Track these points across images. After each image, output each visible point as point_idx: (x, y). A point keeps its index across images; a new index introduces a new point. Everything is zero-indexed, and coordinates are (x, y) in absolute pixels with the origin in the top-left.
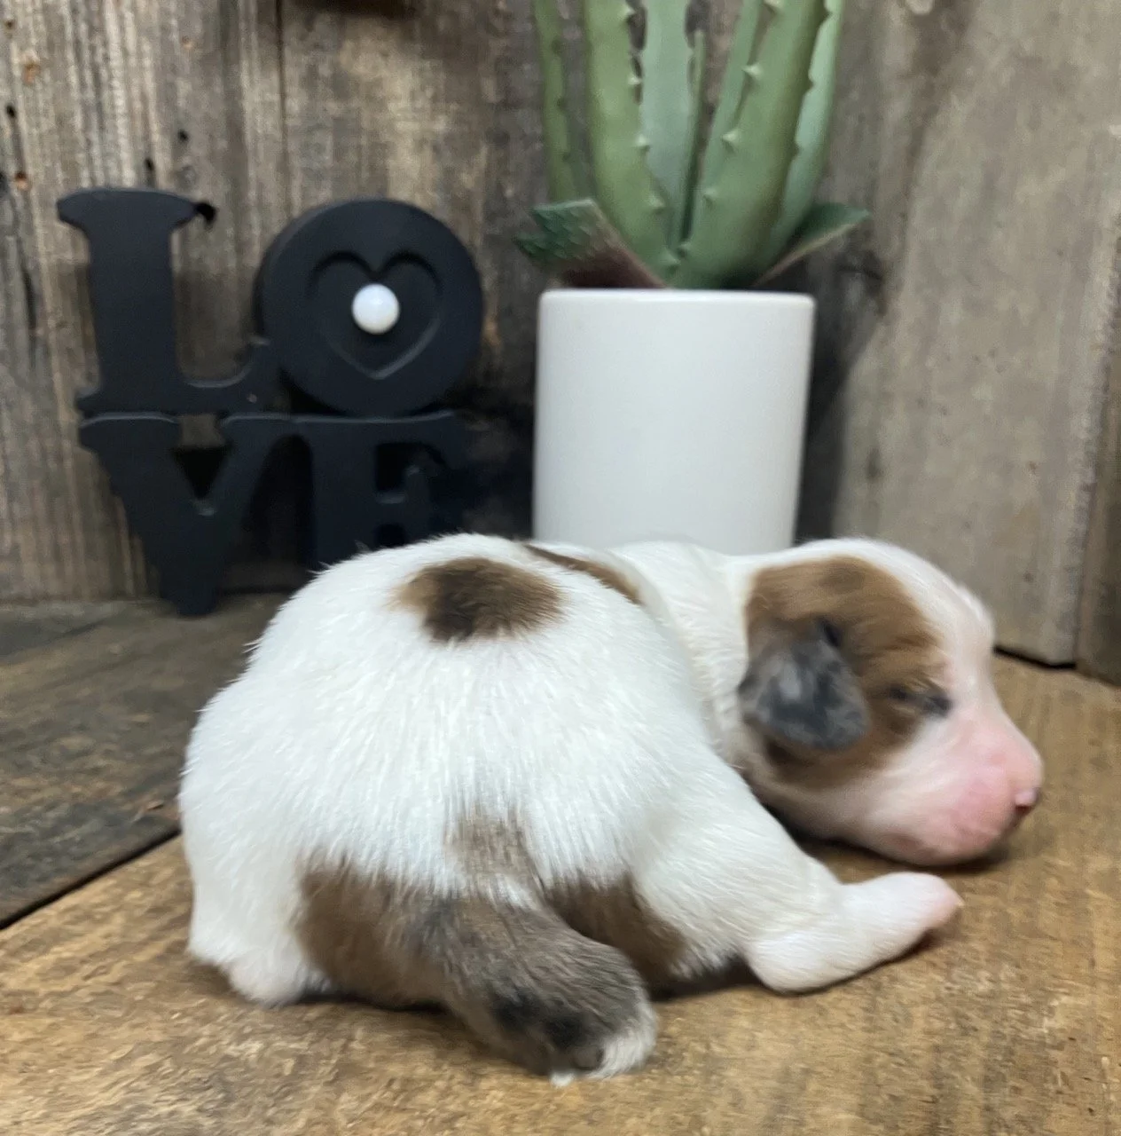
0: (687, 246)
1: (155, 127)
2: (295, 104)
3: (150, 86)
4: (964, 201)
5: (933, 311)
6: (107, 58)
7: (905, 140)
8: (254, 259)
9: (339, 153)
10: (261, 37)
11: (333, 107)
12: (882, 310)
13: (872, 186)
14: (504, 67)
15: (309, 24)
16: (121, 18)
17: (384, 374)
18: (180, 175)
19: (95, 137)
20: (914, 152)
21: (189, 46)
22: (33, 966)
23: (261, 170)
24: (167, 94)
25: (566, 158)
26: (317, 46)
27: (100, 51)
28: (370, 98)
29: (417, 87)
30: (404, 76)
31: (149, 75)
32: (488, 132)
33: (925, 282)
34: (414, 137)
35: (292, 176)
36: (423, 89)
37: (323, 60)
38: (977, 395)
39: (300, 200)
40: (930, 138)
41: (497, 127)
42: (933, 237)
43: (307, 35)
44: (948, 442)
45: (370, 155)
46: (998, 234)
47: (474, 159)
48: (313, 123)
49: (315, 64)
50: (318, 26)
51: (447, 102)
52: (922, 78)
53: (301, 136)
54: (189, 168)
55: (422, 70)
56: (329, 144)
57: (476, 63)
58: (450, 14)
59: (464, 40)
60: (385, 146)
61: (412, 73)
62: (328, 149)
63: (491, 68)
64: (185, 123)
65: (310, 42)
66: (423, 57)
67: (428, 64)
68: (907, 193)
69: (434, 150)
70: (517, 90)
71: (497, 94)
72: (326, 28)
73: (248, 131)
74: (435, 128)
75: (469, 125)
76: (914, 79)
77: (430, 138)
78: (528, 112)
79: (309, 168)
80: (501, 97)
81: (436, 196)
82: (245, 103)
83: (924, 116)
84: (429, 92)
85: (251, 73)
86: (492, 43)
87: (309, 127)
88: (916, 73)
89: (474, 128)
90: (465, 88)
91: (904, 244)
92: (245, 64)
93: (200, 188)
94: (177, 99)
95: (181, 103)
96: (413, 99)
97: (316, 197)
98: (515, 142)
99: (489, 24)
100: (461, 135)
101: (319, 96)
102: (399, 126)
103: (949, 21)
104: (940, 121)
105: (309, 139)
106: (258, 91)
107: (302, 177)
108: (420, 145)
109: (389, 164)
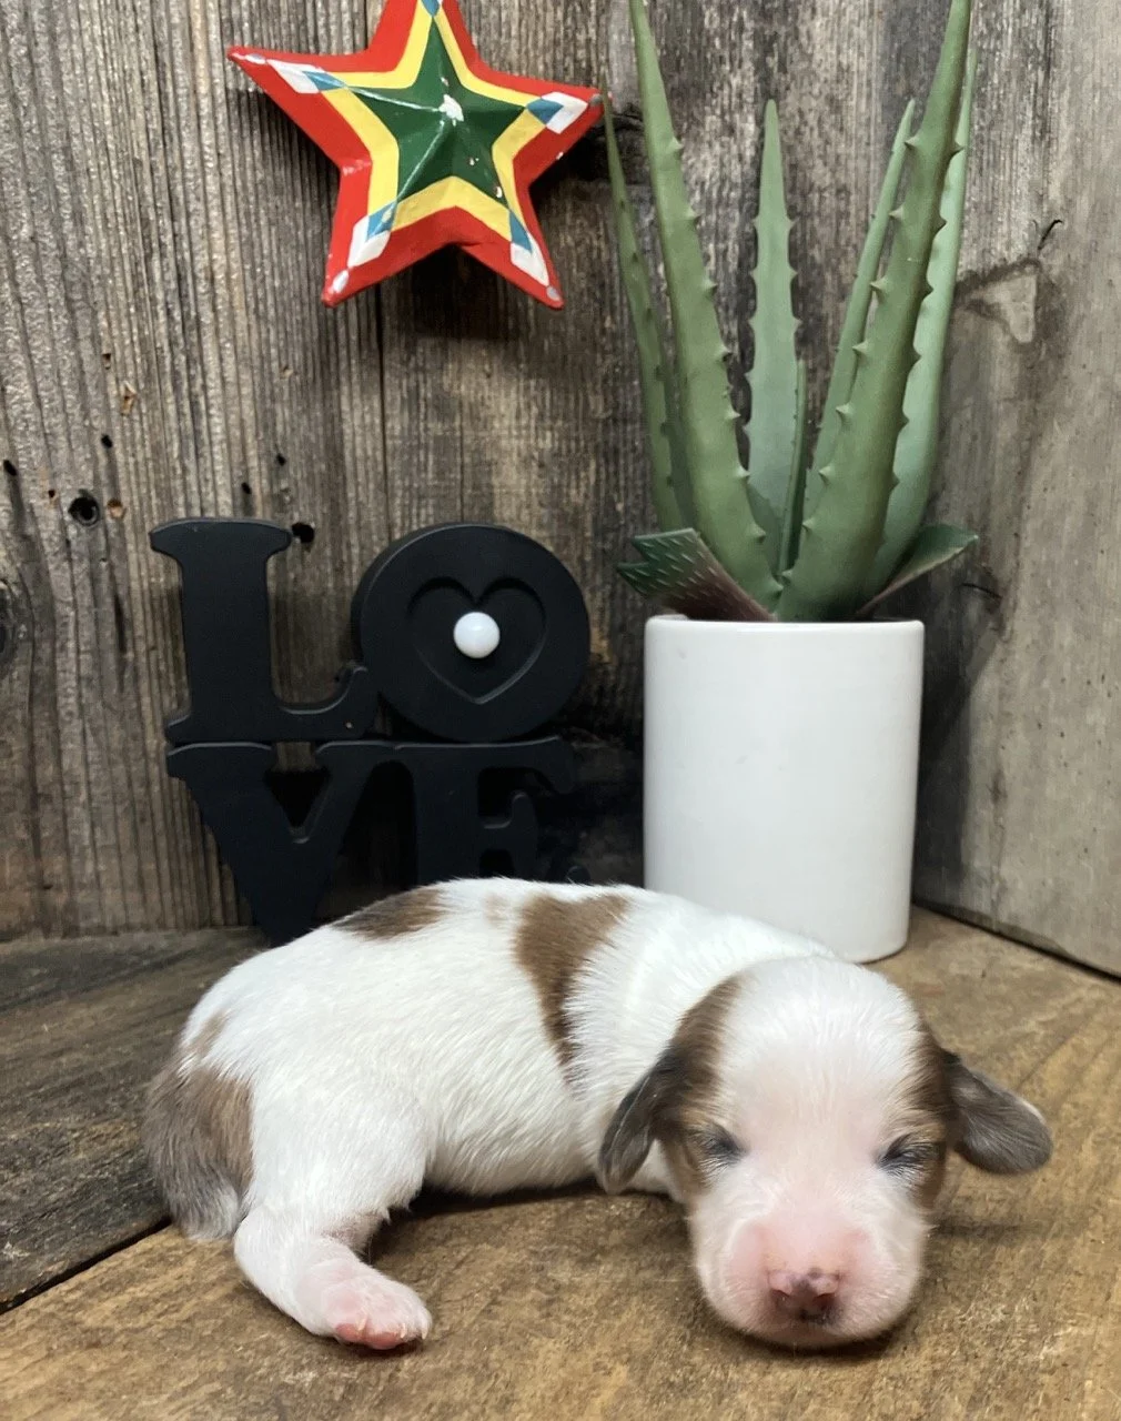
0: (792, 573)
1: (252, 453)
2: (396, 425)
3: (249, 413)
4: (1070, 525)
5: (1047, 632)
6: (205, 387)
7: (1014, 461)
8: (353, 580)
9: (440, 474)
10: (361, 362)
11: (436, 428)
12: (1000, 628)
13: (987, 502)
14: (612, 385)
15: (411, 348)
16: (220, 348)
17: (483, 701)
18: (278, 501)
19: (191, 465)
20: (1023, 473)
21: (289, 373)
22: (109, 1305)
23: (361, 493)
24: (266, 422)
25: (670, 481)
26: (417, 369)
27: (199, 381)
28: (474, 418)
29: (522, 406)
30: (507, 395)
31: (247, 403)
32: (597, 447)
33: (1038, 602)
34: (519, 455)
35: (394, 496)
36: (529, 407)
37: (425, 382)
38: (1090, 719)
39: (403, 517)
40: (1036, 462)
41: (606, 443)
42: (1044, 558)
43: (409, 359)
44: (1065, 765)
45: (474, 473)
46: (1102, 561)
47: (582, 474)
48: (415, 443)
49: (418, 387)
50: (420, 350)
51: (554, 418)
52: (1026, 402)
53: (402, 456)
54: (286, 491)
55: (527, 388)
56: (431, 462)
57: (583, 380)
58: (556, 334)
59: (570, 358)
60: (490, 465)
61: (518, 391)
62: (430, 468)
63: (599, 386)
64: (285, 449)
65: (412, 365)
66: (529, 376)
67: (533, 383)
68: (1019, 514)
69: (541, 465)
70: (625, 406)
71: (606, 410)
72: (428, 352)
73: (347, 453)
74: (541, 445)
75: (577, 440)
76: (1019, 403)
77: (536, 454)
78: (638, 426)
79: (411, 486)
80: (610, 412)
81: (543, 511)
82: (345, 426)
83: (1030, 439)
84: (535, 410)
85: (351, 397)
86: (599, 361)
87: (411, 446)
88: (1021, 398)
89: (582, 443)
90: (572, 405)
91: (1018, 564)
92: (345, 389)
93: (298, 510)
94: (275, 424)
95: (279, 428)
96: (518, 417)
97: (418, 515)
98: (626, 455)
99: (595, 344)
100: (569, 451)
101: (422, 417)
102: (504, 443)
103: (1048, 350)
104: (1045, 446)
105: (411, 458)
106: (357, 414)
107: (403, 497)
108: (526, 462)
109: (495, 481)
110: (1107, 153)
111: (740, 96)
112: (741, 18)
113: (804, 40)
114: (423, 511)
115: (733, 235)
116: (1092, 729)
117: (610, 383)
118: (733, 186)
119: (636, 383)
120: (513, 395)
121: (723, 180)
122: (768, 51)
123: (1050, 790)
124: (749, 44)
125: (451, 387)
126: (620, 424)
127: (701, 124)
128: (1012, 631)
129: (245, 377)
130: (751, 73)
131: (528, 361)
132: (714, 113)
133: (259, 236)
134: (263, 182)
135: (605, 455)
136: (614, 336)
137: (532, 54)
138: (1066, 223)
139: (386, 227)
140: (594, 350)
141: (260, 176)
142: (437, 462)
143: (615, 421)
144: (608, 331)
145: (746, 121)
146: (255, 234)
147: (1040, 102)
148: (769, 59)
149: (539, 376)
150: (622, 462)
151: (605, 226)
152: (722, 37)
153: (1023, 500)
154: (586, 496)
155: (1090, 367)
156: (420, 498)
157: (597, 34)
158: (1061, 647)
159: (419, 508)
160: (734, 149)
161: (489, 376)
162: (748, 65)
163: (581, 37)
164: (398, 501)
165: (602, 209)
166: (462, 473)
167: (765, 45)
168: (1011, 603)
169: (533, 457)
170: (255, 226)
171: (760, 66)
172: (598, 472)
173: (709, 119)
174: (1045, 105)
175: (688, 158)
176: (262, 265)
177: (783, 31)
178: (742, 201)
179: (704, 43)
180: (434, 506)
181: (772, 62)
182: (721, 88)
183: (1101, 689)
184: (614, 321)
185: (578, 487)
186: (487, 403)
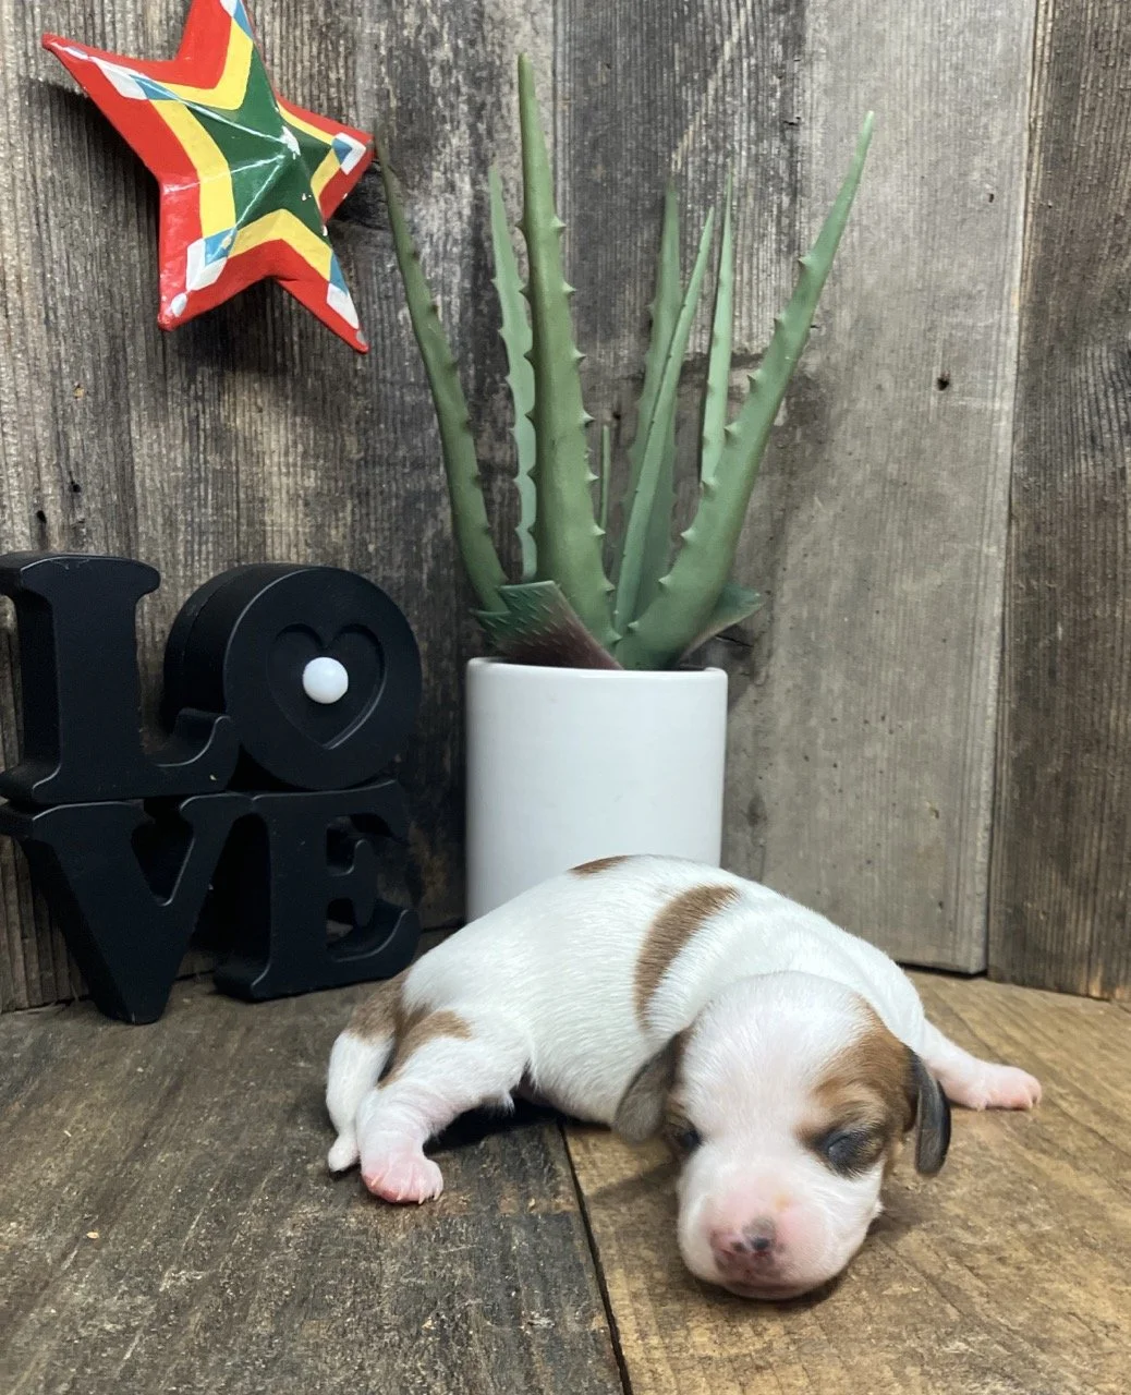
0: (634, 624)
1: (46, 478)
3: (43, 435)
4: (836, 587)
5: (812, 679)
9: (218, 509)
10: (149, 387)
11: (215, 460)
14: (363, 427)
18: (74, 532)
20: (776, 539)
21: (81, 392)
23: (149, 527)
24: (60, 441)
25: (486, 531)
26: (197, 398)
28: (248, 452)
29: (290, 443)
30: (278, 432)
31: (39, 421)
32: (352, 488)
33: (800, 651)
34: (288, 492)
35: (178, 530)
36: (295, 444)
37: (204, 412)
38: (868, 752)
39: (185, 554)
40: (793, 531)
41: (359, 483)
42: (805, 614)
43: (189, 387)
44: (840, 791)
45: (248, 509)
46: (878, 620)
47: (341, 515)
48: (196, 476)
49: (198, 416)
50: (199, 378)
51: (317, 457)
52: (777, 477)
53: (184, 488)
54: (82, 522)
55: (294, 424)
56: (210, 497)
57: (340, 420)
58: (317, 372)
59: (329, 398)
60: (262, 501)
61: (286, 429)
62: (210, 503)
63: (353, 426)
64: (78, 475)
65: (192, 393)
66: (295, 414)
67: (298, 420)
68: (772, 573)
69: (306, 504)
70: (375, 448)
71: (359, 452)
72: (206, 381)
73: (137, 483)
74: (307, 483)
75: (336, 481)
76: (767, 477)
77: (301, 492)
78: (384, 468)
79: (192, 521)
80: (362, 454)
81: (309, 551)
82: (135, 454)
83: (783, 510)
84: (300, 448)
85: (140, 424)
86: (353, 402)
87: (191, 479)
88: (771, 472)
89: (340, 484)
90: (331, 445)
91: (772, 618)
92: (134, 414)
93: (92, 543)
94: (68, 450)
95: (72, 452)
96: (287, 454)
97: (200, 552)
98: (375, 498)
99: (350, 384)
100: (329, 490)
101: (201, 448)
102: (275, 479)
103: (805, 436)
104: (803, 517)
105: (192, 492)
106: (146, 441)
107: (186, 531)
108: (293, 499)
109: (267, 519)
110: (870, 281)
111: (458, 154)
112: (457, 81)
113: (504, 112)
114: (204, 548)
115: (455, 290)
116: (873, 760)
117: (362, 423)
118: (455, 242)
119: (382, 426)
120: (282, 432)
121: (447, 234)
122: (479, 117)
123: (822, 812)
124: (464, 108)
125: (228, 418)
126: (370, 466)
127: (429, 178)
128: (767, 676)
129: (37, 393)
130: (467, 136)
131: (294, 399)
132: (438, 170)
133: (49, 238)
134: (52, 180)
135: (359, 495)
136: (365, 379)
137: (292, 85)
138: (824, 329)
139: (225, 253)
140: (348, 391)
141: (49, 173)
142: (215, 497)
143: (366, 462)
144: (360, 373)
145: (463, 181)
146: (44, 236)
147: (785, 221)
148: (479, 125)
149: (304, 413)
150: (372, 503)
151: (356, 267)
152: (444, 97)
153: (777, 562)
154: (344, 537)
155: (857, 454)
156: (201, 534)
157: (346, 75)
158: (830, 691)
159: (200, 544)
160: (455, 205)
161: (261, 411)
162: (463, 127)
163: (333, 76)
164: (181, 537)
165: (353, 249)
166: (238, 509)
167: (478, 111)
168: (765, 652)
169: (299, 496)
170: (44, 227)
171: (473, 128)
172: (353, 511)
173: (436, 174)
174: (791, 225)
175: (420, 210)
176: (52, 271)
177: (490, 99)
178: (462, 257)
179: (430, 98)
180: (214, 543)
181: (482, 127)
182: (444, 146)
183: (883, 728)
184: (364, 364)
185: (337, 527)
186: (260, 437)
